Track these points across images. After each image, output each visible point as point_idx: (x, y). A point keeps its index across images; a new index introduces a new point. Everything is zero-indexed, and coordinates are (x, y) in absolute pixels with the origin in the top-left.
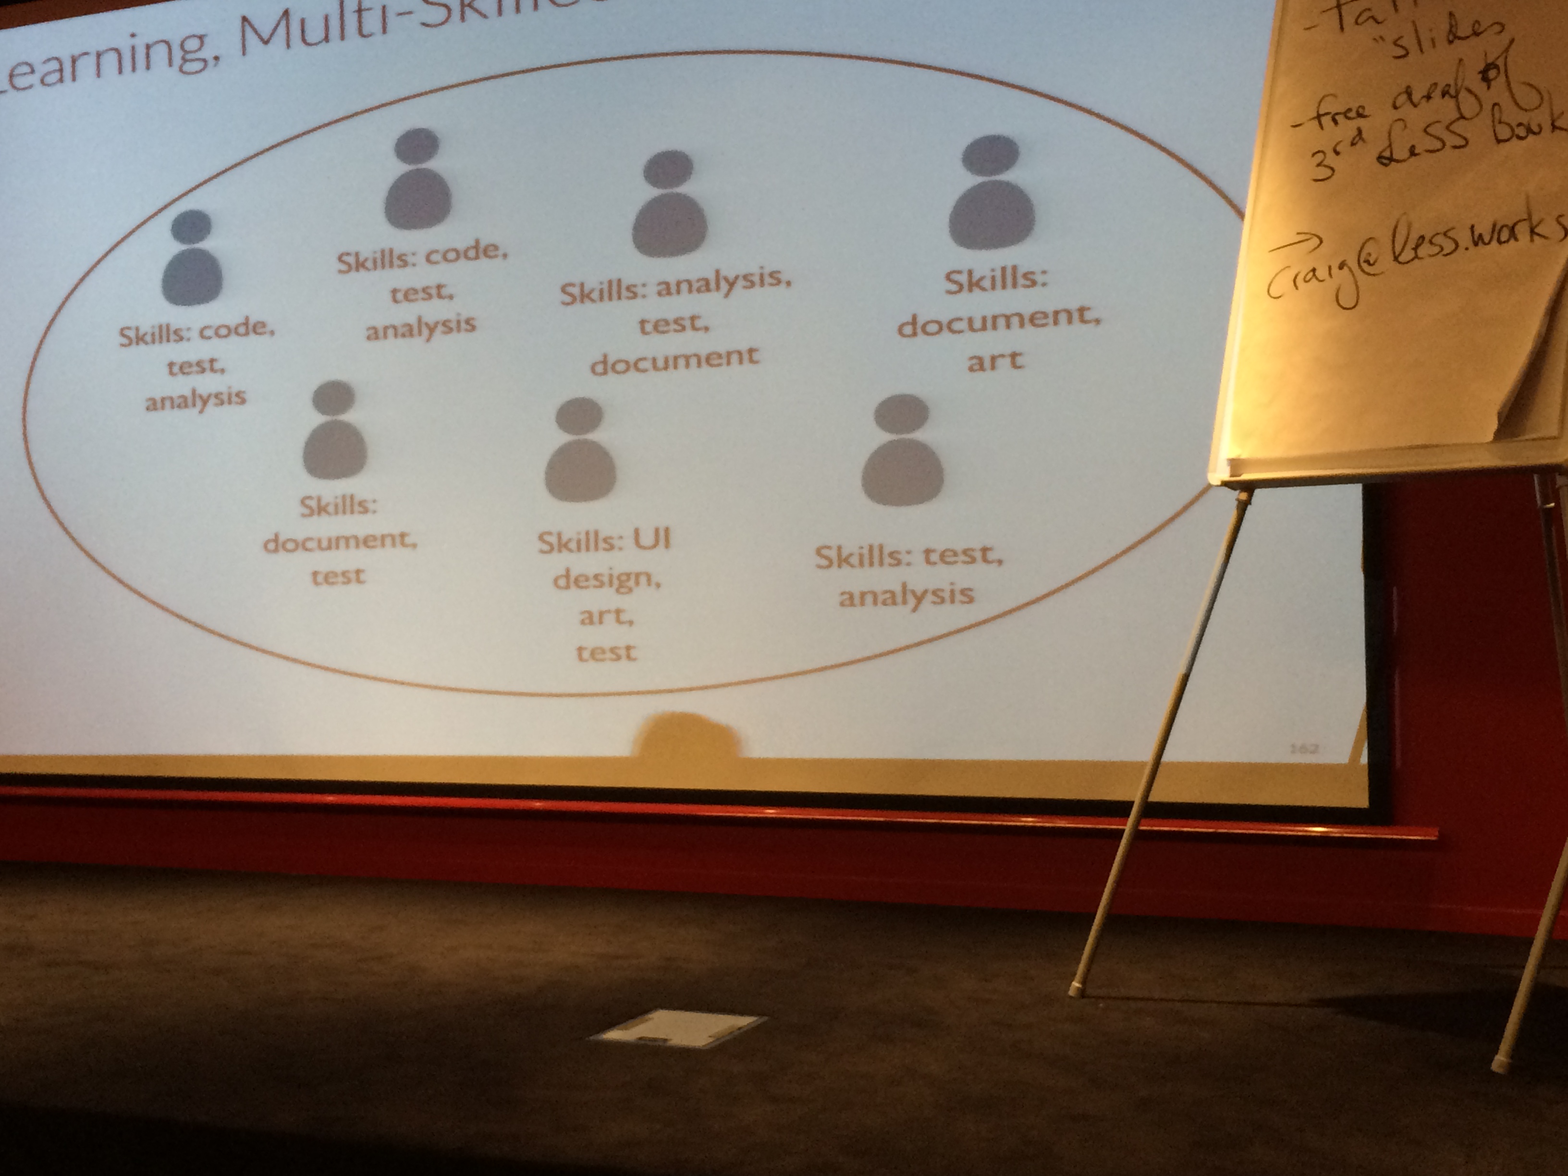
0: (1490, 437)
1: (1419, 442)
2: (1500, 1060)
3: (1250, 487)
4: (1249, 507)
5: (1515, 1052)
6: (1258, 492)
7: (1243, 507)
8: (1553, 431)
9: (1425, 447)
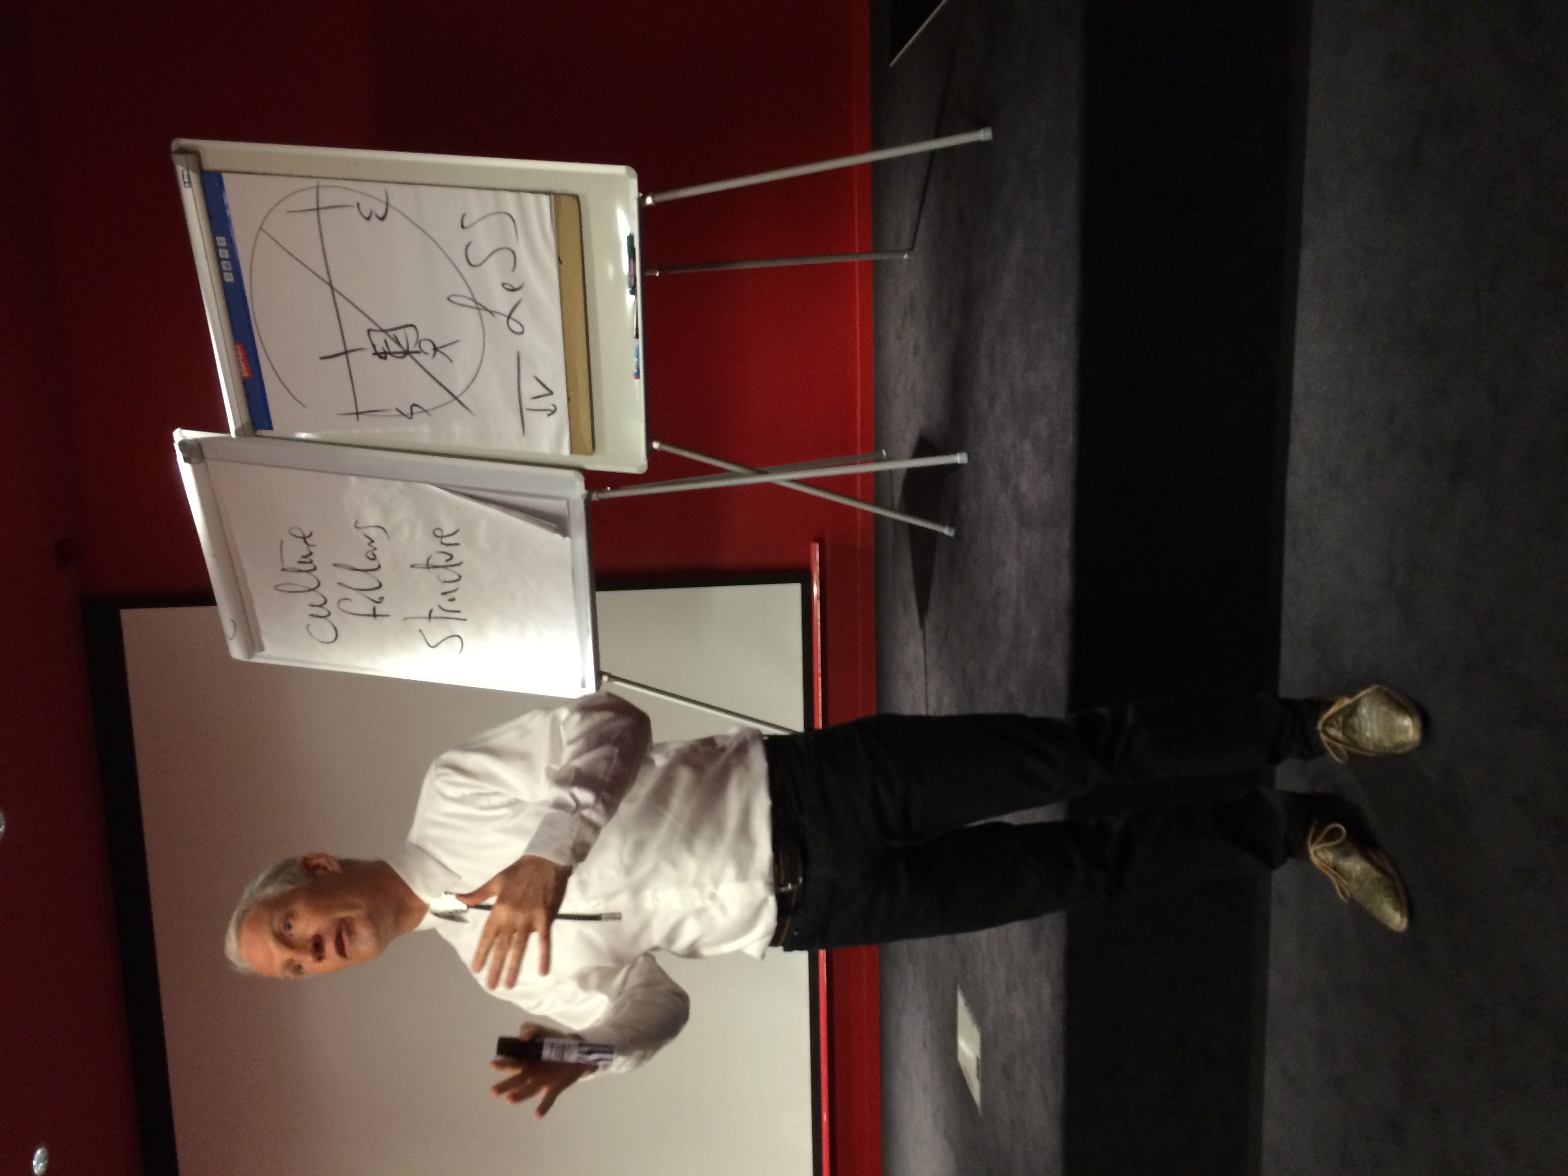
0: (567, 539)
1: (569, 577)
2: (947, 531)
3: (599, 674)
4: (613, 674)
5: (943, 524)
6: (603, 668)
7: (612, 678)
8: (563, 504)
9: (573, 574)
